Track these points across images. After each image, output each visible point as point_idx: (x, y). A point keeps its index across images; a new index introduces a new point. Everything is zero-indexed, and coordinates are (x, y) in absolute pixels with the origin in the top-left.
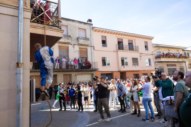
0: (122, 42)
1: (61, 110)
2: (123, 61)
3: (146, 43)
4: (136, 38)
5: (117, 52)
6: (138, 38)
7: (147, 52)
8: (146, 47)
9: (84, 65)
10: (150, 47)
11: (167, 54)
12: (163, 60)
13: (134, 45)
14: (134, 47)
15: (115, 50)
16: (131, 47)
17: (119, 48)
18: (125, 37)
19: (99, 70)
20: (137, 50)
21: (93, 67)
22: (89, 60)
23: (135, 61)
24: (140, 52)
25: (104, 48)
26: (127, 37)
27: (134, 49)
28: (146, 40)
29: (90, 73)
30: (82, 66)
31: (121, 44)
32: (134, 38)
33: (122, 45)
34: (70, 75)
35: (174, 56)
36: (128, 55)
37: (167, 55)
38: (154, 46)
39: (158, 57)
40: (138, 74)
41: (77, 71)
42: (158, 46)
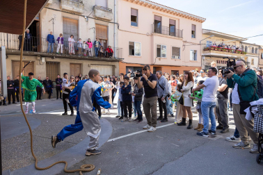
0: (160, 22)
1: (66, 114)
2: (159, 50)
3: (194, 26)
4: (181, 18)
5: (152, 35)
6: (184, 18)
7: (193, 40)
8: (193, 32)
9: (101, 51)
10: (198, 33)
11: (219, 46)
12: (213, 53)
13: (177, 27)
14: (177, 31)
15: (150, 33)
16: (173, 30)
17: (155, 31)
18: (165, 13)
19: (124, 61)
20: (180, 37)
21: (116, 55)
22: (110, 44)
23: (176, 51)
24: (184, 40)
25: (134, 29)
26: (169, 14)
27: (177, 34)
28: (195, 23)
29: (110, 63)
30: (99, 52)
31: (159, 24)
32: (178, 17)
33: (161, 25)
34: (80, 64)
35: (228, 50)
36: (167, 42)
37: (220, 48)
38: (204, 32)
39: (208, 49)
40: (178, 71)
41: (91, 59)
42: (209, 34)
